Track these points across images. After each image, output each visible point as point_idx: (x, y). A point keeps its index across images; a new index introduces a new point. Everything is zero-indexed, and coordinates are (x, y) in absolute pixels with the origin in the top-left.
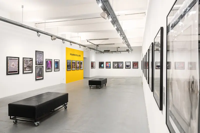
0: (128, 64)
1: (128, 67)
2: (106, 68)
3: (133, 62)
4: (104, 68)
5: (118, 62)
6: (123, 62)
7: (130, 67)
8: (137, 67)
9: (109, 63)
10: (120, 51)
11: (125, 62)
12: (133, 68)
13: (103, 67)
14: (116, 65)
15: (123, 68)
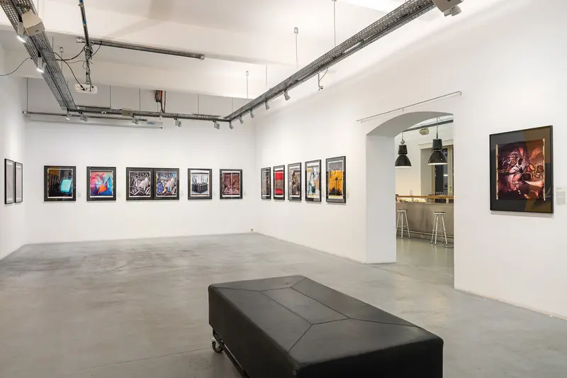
0: (199, 182)
1: (199, 191)
2: (89, 199)
3: (221, 170)
4: (74, 199)
5: (154, 170)
6: (177, 170)
7: (208, 192)
8: (239, 192)
9: (108, 175)
11: (189, 170)
12: (221, 198)
13: (71, 196)
14: (143, 183)
15: (177, 198)
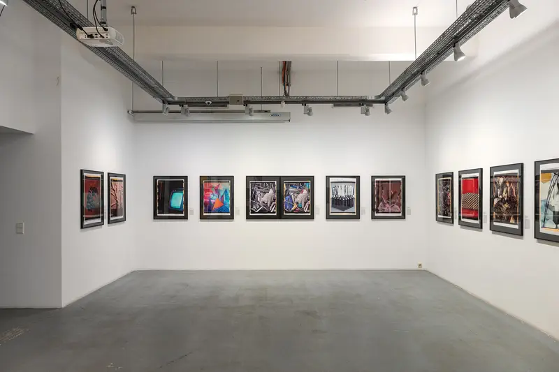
0: (341, 194)
1: (342, 207)
2: (202, 217)
3: (373, 177)
5: (280, 179)
6: (312, 178)
7: (354, 209)
8: (400, 209)
9: (223, 187)
10: (305, 101)
11: (328, 178)
12: (373, 217)
13: (182, 213)
14: (267, 197)
15: (312, 217)
